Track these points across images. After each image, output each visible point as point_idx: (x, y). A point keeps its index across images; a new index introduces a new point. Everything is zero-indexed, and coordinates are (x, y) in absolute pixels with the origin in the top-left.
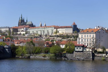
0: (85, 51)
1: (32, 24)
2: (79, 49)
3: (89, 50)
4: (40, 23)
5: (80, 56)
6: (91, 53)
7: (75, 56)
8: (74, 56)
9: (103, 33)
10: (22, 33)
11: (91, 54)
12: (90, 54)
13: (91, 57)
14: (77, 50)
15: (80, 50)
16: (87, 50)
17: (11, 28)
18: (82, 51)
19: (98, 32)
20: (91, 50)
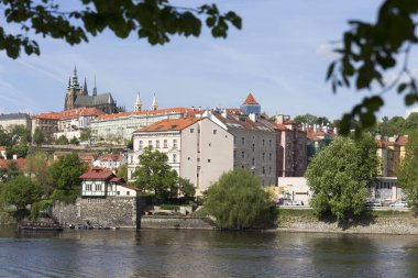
0: (112, 198)
1: (113, 104)
2: (94, 189)
3: (128, 193)
4: (138, 100)
5: (97, 213)
6: (132, 202)
7: (82, 214)
8: (79, 215)
9: (215, 132)
10: (70, 135)
11: (134, 207)
12: (130, 206)
13: (134, 219)
14: (89, 194)
15: (98, 194)
16: (121, 194)
17: (34, 117)
18: (104, 197)
19: (192, 131)
20: (133, 193)
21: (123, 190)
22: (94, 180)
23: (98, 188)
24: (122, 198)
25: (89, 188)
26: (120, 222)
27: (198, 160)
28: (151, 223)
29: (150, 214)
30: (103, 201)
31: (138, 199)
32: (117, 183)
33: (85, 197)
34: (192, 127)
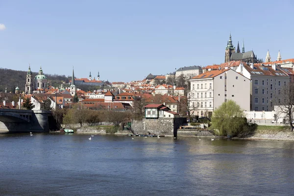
0: (162, 118)
2: (151, 113)
3: (170, 116)
5: (154, 128)
6: (172, 121)
8: (145, 129)
11: (173, 124)
12: (170, 124)
13: (172, 131)
14: (149, 116)
15: (154, 116)
16: (166, 117)
17: (204, 68)
18: (157, 118)
19: (221, 77)
20: (172, 116)
21: (167, 114)
22: (151, 108)
23: (154, 113)
24: (166, 119)
25: (149, 113)
26: (165, 133)
27: (226, 95)
28: (182, 134)
29: (182, 128)
30: (156, 121)
31: (175, 119)
32: (164, 110)
33: (147, 118)
34: (221, 75)
